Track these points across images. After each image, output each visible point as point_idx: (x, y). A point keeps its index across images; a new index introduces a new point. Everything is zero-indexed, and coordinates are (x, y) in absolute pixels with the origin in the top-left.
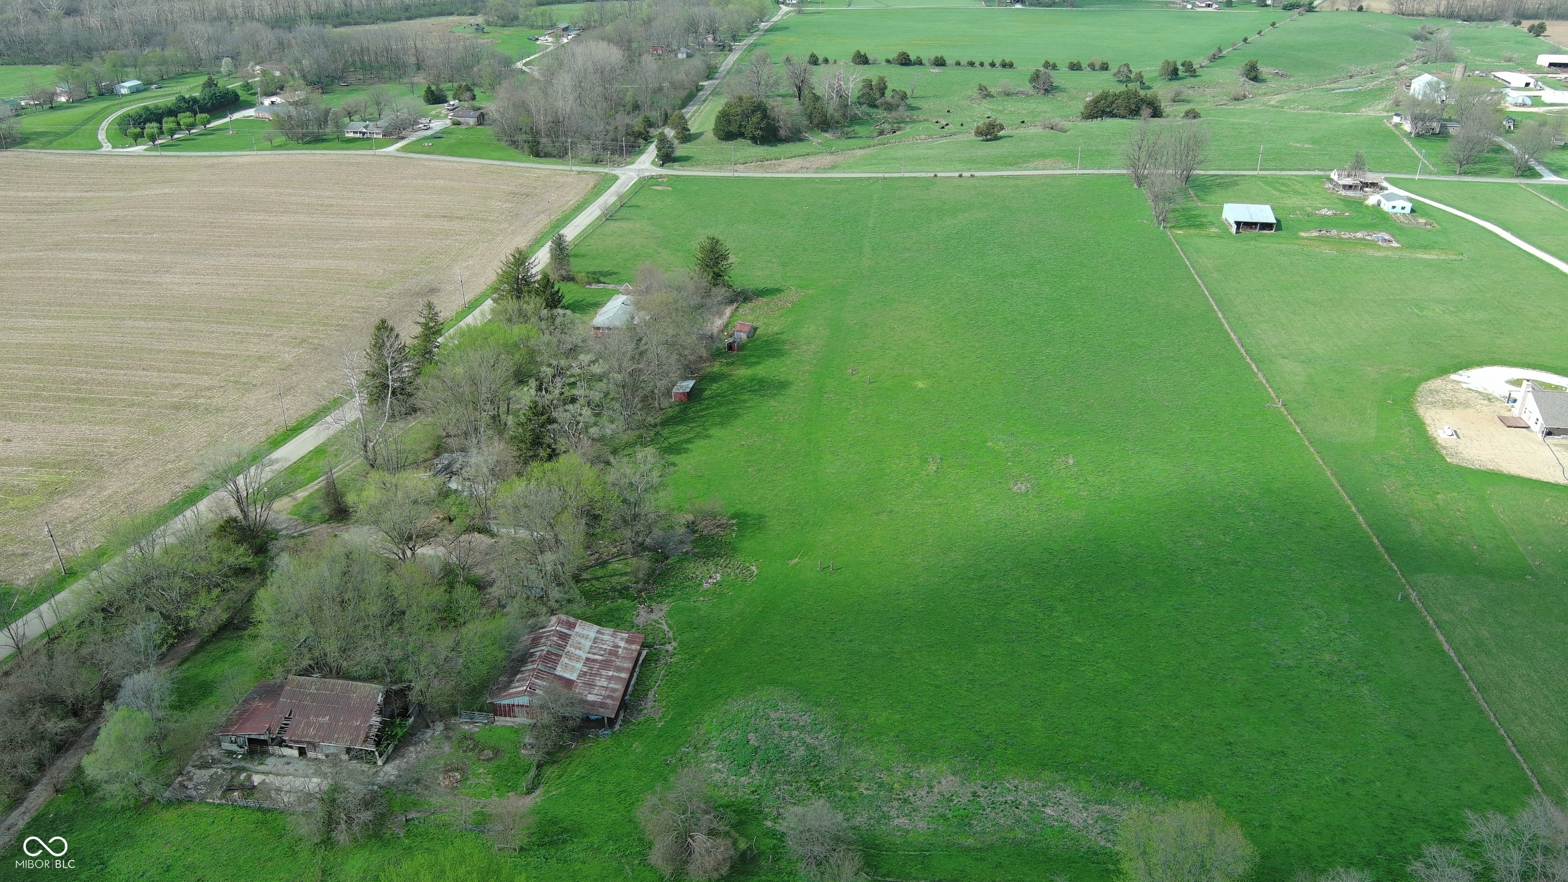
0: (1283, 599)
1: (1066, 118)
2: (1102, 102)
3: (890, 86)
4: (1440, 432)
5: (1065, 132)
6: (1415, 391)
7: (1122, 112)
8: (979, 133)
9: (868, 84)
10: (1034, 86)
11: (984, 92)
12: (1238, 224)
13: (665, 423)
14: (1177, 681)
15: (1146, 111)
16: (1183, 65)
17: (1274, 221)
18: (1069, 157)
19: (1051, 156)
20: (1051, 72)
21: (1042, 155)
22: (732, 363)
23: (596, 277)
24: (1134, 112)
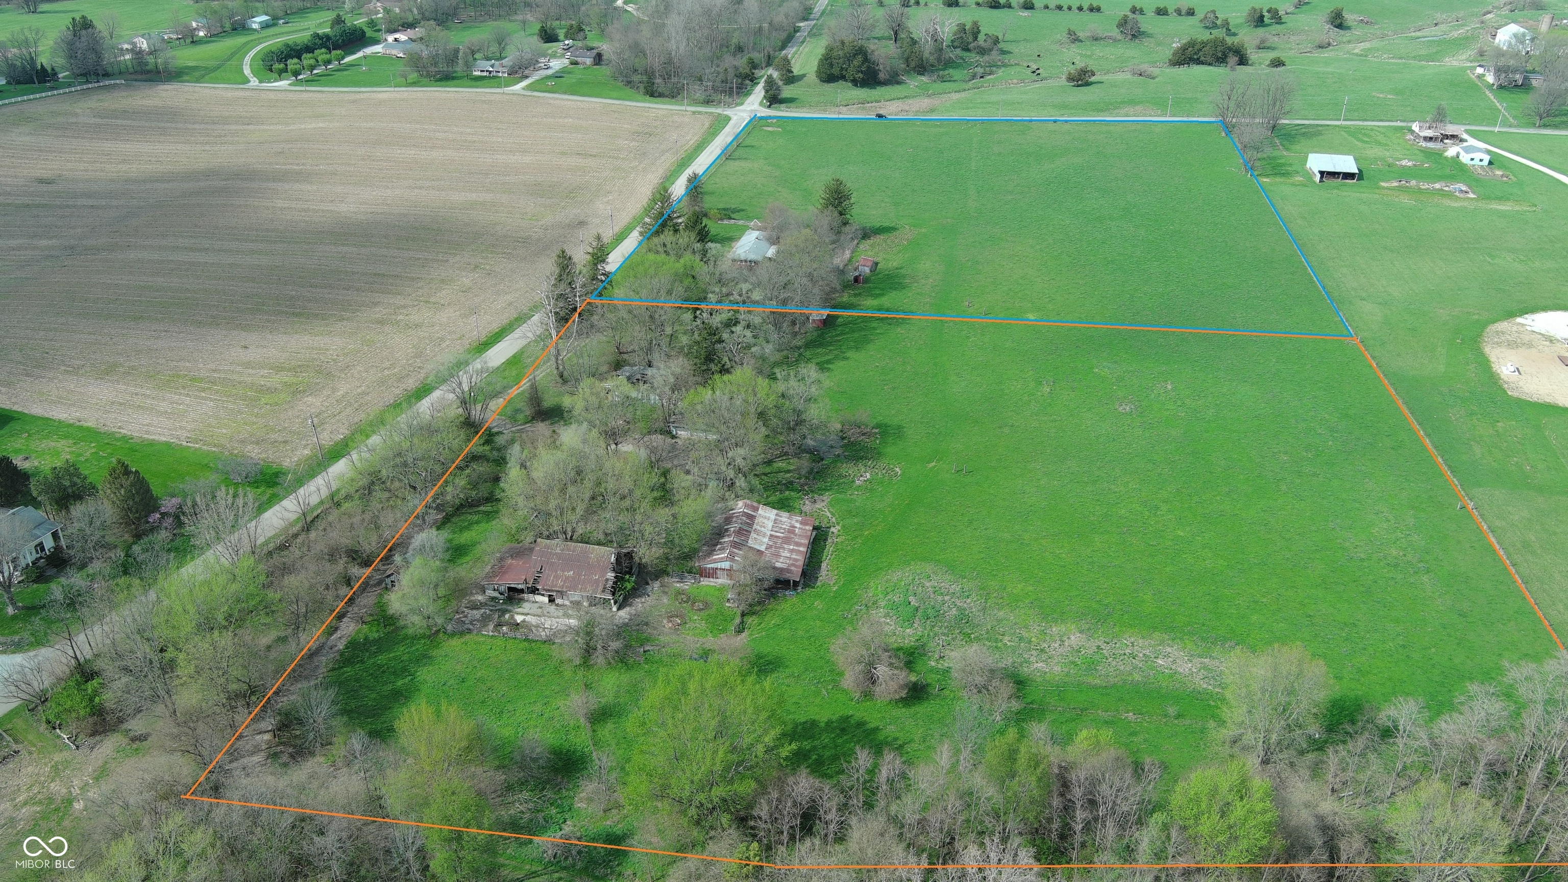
1: (1153, 64)
2: (1190, 49)
3: (982, 30)
5: (1153, 78)
6: (1482, 331)
7: (1209, 59)
8: (1070, 79)
9: (962, 29)
10: (1122, 33)
11: (1074, 38)
12: (1322, 173)
13: (807, 346)
15: (1233, 60)
17: (1356, 171)
18: (1160, 104)
19: (1141, 102)
20: (1139, 17)
21: (1132, 102)
22: (860, 294)
23: (727, 214)
24: (1221, 59)
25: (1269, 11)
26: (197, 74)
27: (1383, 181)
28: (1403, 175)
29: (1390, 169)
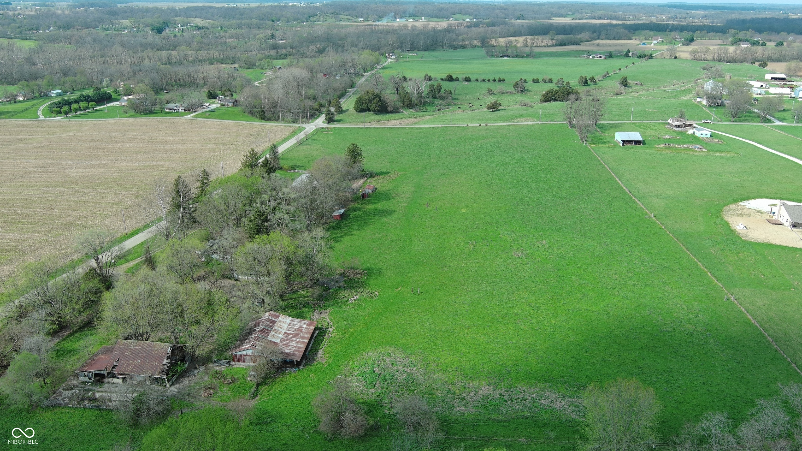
0: (663, 301)
1: (533, 101)
2: (550, 93)
3: (443, 89)
4: (737, 227)
5: (533, 107)
6: (722, 209)
7: (561, 98)
8: (489, 108)
9: (432, 88)
10: (515, 90)
11: (491, 93)
12: (623, 141)
14: (609, 339)
16: (590, 79)
17: (642, 140)
18: (535, 116)
19: (526, 117)
20: (524, 83)
21: (521, 116)
22: (364, 203)
23: (294, 168)
24: (566, 98)
27: (656, 145)
28: (666, 142)
29: (659, 140)
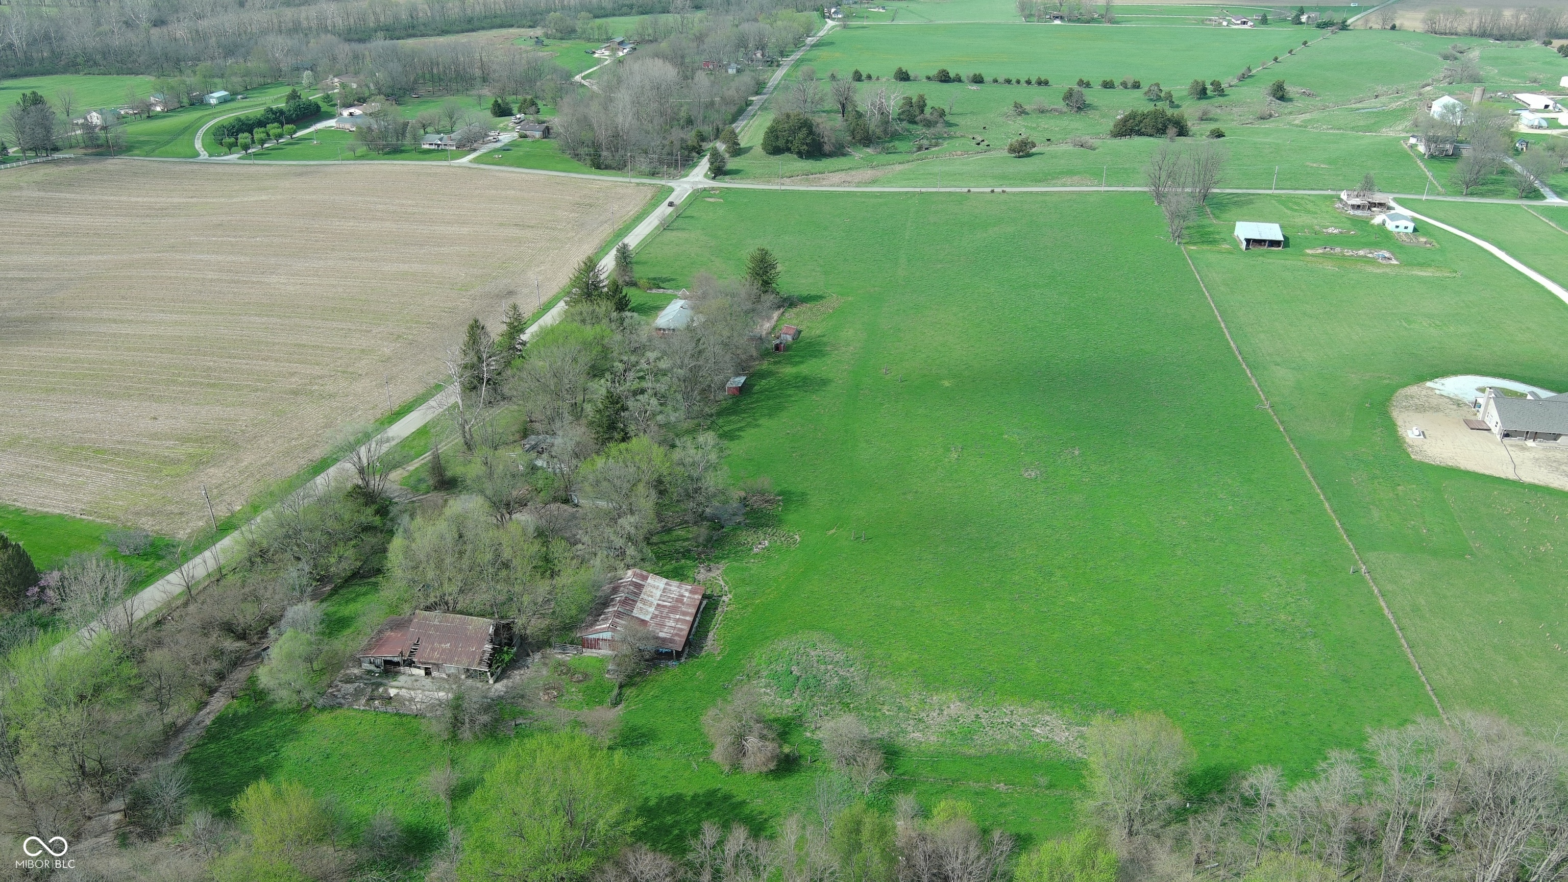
1: (1097, 136)
2: (1131, 121)
3: (930, 103)
5: (1094, 149)
6: (1392, 395)
7: (1149, 131)
8: (1012, 150)
9: (909, 102)
10: (1067, 105)
11: (1020, 110)
12: (1248, 241)
13: (720, 414)
15: (1172, 131)
17: (1282, 238)
18: (1096, 174)
19: (1079, 173)
20: (1085, 91)
21: (1071, 173)
22: (780, 362)
23: (657, 283)
24: (1161, 131)
25: (1212, 84)
26: (147, 148)
27: (1309, 248)
28: (1329, 241)
29: (1316, 237)
